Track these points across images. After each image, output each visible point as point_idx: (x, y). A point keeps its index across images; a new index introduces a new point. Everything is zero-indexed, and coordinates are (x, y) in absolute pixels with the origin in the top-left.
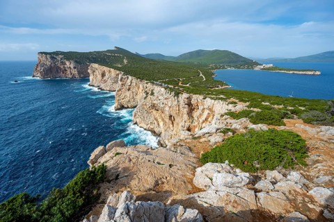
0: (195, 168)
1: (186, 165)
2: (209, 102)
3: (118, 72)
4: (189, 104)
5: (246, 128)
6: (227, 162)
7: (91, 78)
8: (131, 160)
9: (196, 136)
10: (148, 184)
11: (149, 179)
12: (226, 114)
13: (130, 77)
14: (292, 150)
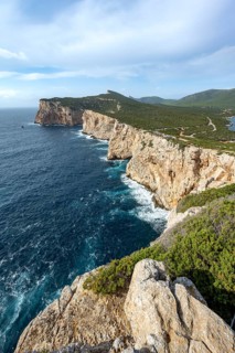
2: (226, 158)
3: (112, 119)
4: (197, 160)
7: (84, 125)
13: (126, 126)
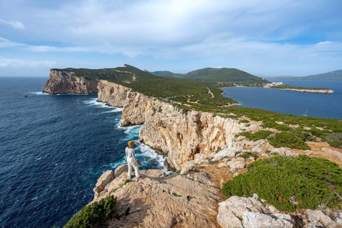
0: (217, 201)
1: (206, 198)
2: (218, 120)
3: (126, 88)
4: (198, 122)
5: (268, 152)
6: (255, 195)
7: (99, 94)
8: (143, 190)
9: (213, 160)
10: (164, 222)
11: (165, 216)
12: (241, 134)
13: (138, 94)
14: (333, 183)
